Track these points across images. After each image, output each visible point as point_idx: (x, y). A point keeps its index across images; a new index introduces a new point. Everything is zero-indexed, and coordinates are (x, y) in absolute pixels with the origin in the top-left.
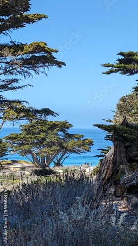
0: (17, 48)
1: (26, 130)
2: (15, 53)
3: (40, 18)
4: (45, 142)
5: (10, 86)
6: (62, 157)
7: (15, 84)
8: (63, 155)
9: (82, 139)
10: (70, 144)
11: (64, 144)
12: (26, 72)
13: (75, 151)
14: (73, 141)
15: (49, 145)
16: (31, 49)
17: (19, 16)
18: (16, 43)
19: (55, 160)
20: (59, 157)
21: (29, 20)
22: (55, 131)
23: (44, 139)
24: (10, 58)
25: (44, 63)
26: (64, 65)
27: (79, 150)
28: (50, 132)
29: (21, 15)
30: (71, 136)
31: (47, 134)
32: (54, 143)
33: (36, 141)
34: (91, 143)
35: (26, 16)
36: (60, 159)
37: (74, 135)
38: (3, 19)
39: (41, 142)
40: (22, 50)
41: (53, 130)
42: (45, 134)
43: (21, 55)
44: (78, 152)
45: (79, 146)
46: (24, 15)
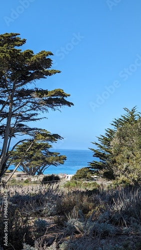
0: (42, 93)
1: (19, 149)
2: (42, 96)
3: (55, 73)
4: (33, 158)
5: (31, 118)
6: (43, 168)
7: (35, 117)
8: (44, 167)
9: (59, 155)
10: (50, 159)
11: (46, 159)
12: (45, 109)
13: (53, 164)
14: (52, 157)
15: (35, 160)
16: (53, 94)
17: (42, 71)
18: (39, 89)
19: (38, 171)
20: (41, 168)
21: (48, 74)
22: (40, 149)
23: (32, 155)
24: (37, 99)
25: (59, 103)
26: (73, 104)
27: (56, 163)
28: (36, 150)
29: (44, 70)
30: (51, 154)
31: (35, 152)
32: (39, 158)
33: (26, 156)
34: (65, 159)
35: (47, 71)
36: (42, 169)
37: (53, 153)
38: (30, 72)
39: (31, 158)
40: (47, 94)
41: (38, 149)
42: (33, 151)
43: (46, 97)
44: (55, 165)
45: (57, 161)
46: (46, 70)
